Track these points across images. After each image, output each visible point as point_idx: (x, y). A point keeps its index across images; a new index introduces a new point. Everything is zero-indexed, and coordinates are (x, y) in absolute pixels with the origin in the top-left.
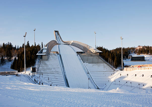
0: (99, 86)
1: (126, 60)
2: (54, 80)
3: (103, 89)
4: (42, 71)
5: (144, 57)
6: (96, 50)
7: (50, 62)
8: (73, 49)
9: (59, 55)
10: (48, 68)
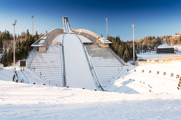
0: (101, 83)
1: (150, 52)
2: (49, 75)
3: (106, 87)
4: (35, 65)
5: (174, 49)
6: (105, 41)
7: (48, 55)
8: (80, 39)
9: (61, 46)
10: (44, 61)
